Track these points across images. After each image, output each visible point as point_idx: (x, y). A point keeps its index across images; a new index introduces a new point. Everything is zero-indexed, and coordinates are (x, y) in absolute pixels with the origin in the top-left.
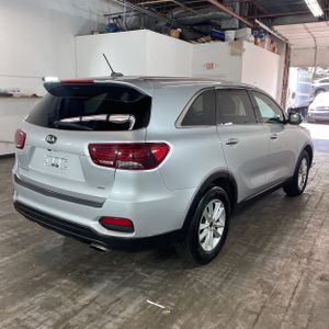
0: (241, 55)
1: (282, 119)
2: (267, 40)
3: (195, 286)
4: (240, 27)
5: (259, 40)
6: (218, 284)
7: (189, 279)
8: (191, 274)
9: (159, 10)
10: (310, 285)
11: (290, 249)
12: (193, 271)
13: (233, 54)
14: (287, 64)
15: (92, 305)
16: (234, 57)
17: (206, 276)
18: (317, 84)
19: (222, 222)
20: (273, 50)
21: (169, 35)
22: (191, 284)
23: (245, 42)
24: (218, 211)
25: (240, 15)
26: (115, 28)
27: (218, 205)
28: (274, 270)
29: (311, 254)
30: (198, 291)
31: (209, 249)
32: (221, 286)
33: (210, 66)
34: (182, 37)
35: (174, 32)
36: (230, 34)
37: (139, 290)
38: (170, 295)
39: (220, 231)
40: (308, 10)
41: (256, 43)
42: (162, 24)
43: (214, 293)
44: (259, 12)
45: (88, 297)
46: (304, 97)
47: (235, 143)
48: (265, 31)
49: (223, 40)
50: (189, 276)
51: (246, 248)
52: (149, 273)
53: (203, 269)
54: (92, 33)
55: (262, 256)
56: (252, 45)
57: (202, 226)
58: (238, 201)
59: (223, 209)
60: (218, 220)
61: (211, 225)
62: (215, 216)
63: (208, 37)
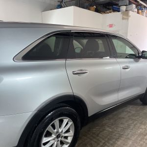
0: (128, 19)
1: (137, 55)
2: (145, 11)
4: (130, 4)
5: (140, 11)
13: (123, 19)
16: (124, 21)
19: (72, 133)
21: (89, 9)
23: (130, 12)
24: (66, 125)
34: (97, 11)
35: (92, 8)
36: (123, 8)
41: (138, 13)
48: (144, 6)
49: (119, 11)
56: (136, 13)
58: (89, 115)
59: (70, 123)
60: (68, 131)
61: (58, 137)
62: (63, 129)
63: (112, 10)
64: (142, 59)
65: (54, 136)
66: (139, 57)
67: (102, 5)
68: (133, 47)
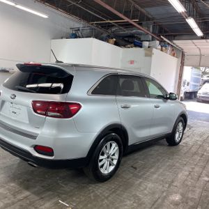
0: (151, 56)
1: (165, 97)
2: (169, 48)
3: (92, 195)
4: (153, 40)
5: (164, 48)
6: (107, 195)
7: (89, 190)
8: (92, 187)
9: (102, 27)
10: (166, 201)
11: (160, 178)
12: (93, 186)
13: (146, 55)
14: (182, 64)
15: (25, 200)
16: (147, 58)
17: (101, 189)
18: (205, 78)
19: (116, 156)
20: (174, 55)
22: (90, 193)
23: (154, 49)
24: (114, 149)
25: (153, 33)
26: (75, 36)
27: (114, 145)
28: (145, 189)
29: (173, 182)
30: (92, 198)
31: (106, 172)
32: (109, 196)
33: (132, 62)
34: (116, 44)
35: (111, 40)
36: (146, 44)
37: (56, 194)
38: (74, 199)
39: (115, 162)
40: (193, 32)
41: (162, 50)
42: (105, 35)
43: (103, 200)
44: (166, 32)
45: (23, 195)
46: (196, 86)
47: (127, 108)
48: (168, 44)
49: (141, 47)
50: (90, 188)
51: (132, 175)
52: (66, 184)
53: (100, 185)
54: (62, 38)
55: (141, 180)
56: (159, 51)
57: (101, 157)
58: (129, 144)
59: (117, 148)
60: (114, 155)
61: (108, 157)
62: (112, 152)
63: (133, 45)
64: (169, 100)
65: (105, 156)
66: (167, 98)
67: (120, 37)
68: (161, 88)
